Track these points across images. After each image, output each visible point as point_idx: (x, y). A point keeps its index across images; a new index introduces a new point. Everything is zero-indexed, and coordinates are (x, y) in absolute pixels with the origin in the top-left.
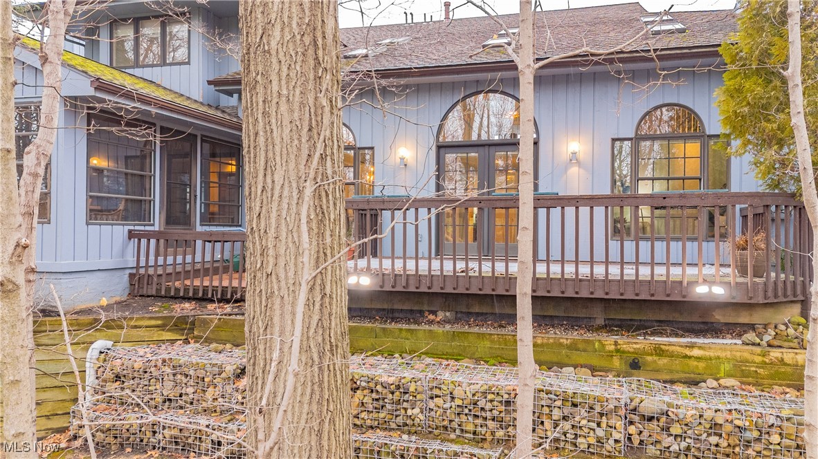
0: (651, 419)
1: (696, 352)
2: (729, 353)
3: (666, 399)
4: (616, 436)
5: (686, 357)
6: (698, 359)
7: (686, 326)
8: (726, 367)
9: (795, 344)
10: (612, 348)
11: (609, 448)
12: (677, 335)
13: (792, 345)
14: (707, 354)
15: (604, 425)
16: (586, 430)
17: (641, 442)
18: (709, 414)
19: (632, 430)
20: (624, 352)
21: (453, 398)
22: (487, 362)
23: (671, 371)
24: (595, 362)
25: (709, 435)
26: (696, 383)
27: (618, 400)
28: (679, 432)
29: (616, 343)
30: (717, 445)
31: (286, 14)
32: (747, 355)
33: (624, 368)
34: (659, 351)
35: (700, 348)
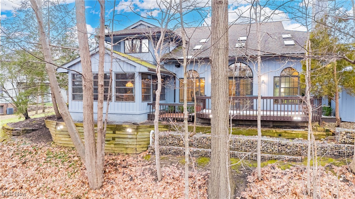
0: (283, 145)
1: (294, 132)
2: (301, 132)
3: (287, 142)
4: (276, 149)
5: (292, 133)
6: (294, 134)
7: (292, 127)
8: (300, 135)
9: (316, 130)
10: (275, 132)
11: (274, 152)
12: (290, 129)
13: (315, 130)
14: (296, 133)
15: (273, 147)
16: (270, 148)
17: (281, 150)
18: (295, 144)
19: (279, 148)
20: (278, 132)
21: (240, 142)
22: (245, 135)
23: (288, 137)
24: (271, 135)
25: (295, 148)
26: (294, 139)
27: (276, 142)
28: (289, 148)
29: (276, 131)
30: (297, 150)
31: (222, 74)
32: (305, 133)
33: (277, 136)
34: (285, 132)
35: (295, 131)
